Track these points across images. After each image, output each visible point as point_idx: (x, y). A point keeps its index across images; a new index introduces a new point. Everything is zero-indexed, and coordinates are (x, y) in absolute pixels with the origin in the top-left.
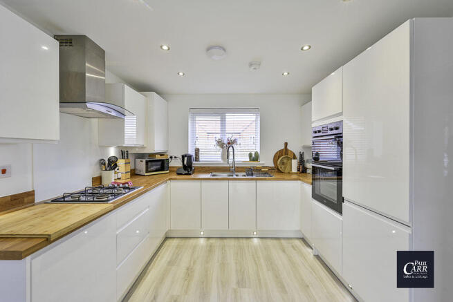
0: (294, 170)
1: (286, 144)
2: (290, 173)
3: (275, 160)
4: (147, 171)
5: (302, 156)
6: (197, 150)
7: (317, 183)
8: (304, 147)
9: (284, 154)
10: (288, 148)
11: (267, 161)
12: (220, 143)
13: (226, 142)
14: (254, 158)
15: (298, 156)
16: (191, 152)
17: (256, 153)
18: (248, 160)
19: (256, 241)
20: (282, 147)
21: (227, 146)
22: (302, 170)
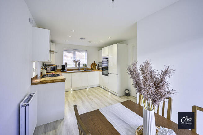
0: (97, 69)
1: (94, 61)
2: (95, 70)
3: (91, 66)
4: (51, 71)
5: (98, 65)
6: (66, 63)
7: (103, 71)
8: (99, 62)
9: (94, 64)
10: (95, 63)
11: (89, 66)
12: (74, 61)
13: (76, 60)
14: (85, 65)
15: (97, 65)
16: (64, 64)
17: (86, 64)
18: (83, 66)
19: (87, 89)
20: (93, 62)
21: (76, 62)
22: (99, 69)
